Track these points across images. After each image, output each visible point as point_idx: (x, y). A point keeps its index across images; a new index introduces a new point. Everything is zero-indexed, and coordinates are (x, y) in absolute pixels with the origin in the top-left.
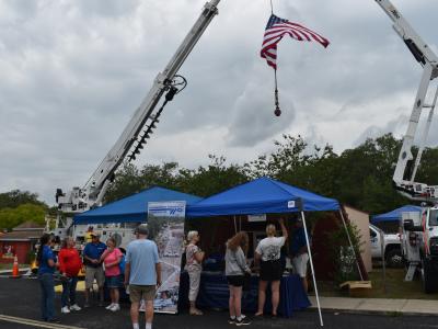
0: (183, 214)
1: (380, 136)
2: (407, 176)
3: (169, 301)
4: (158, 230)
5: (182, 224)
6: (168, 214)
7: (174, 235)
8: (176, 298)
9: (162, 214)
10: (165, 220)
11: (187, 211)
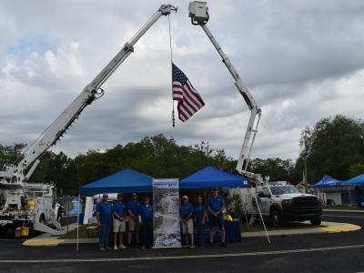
0: (177, 187)
1: (153, 136)
2: (243, 168)
3: (175, 240)
4: (162, 197)
5: (178, 193)
6: (167, 187)
7: (173, 200)
8: (179, 238)
9: (164, 187)
10: (166, 191)
11: (180, 185)
